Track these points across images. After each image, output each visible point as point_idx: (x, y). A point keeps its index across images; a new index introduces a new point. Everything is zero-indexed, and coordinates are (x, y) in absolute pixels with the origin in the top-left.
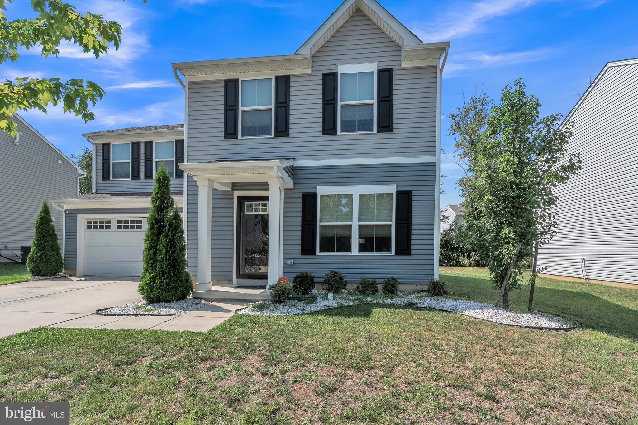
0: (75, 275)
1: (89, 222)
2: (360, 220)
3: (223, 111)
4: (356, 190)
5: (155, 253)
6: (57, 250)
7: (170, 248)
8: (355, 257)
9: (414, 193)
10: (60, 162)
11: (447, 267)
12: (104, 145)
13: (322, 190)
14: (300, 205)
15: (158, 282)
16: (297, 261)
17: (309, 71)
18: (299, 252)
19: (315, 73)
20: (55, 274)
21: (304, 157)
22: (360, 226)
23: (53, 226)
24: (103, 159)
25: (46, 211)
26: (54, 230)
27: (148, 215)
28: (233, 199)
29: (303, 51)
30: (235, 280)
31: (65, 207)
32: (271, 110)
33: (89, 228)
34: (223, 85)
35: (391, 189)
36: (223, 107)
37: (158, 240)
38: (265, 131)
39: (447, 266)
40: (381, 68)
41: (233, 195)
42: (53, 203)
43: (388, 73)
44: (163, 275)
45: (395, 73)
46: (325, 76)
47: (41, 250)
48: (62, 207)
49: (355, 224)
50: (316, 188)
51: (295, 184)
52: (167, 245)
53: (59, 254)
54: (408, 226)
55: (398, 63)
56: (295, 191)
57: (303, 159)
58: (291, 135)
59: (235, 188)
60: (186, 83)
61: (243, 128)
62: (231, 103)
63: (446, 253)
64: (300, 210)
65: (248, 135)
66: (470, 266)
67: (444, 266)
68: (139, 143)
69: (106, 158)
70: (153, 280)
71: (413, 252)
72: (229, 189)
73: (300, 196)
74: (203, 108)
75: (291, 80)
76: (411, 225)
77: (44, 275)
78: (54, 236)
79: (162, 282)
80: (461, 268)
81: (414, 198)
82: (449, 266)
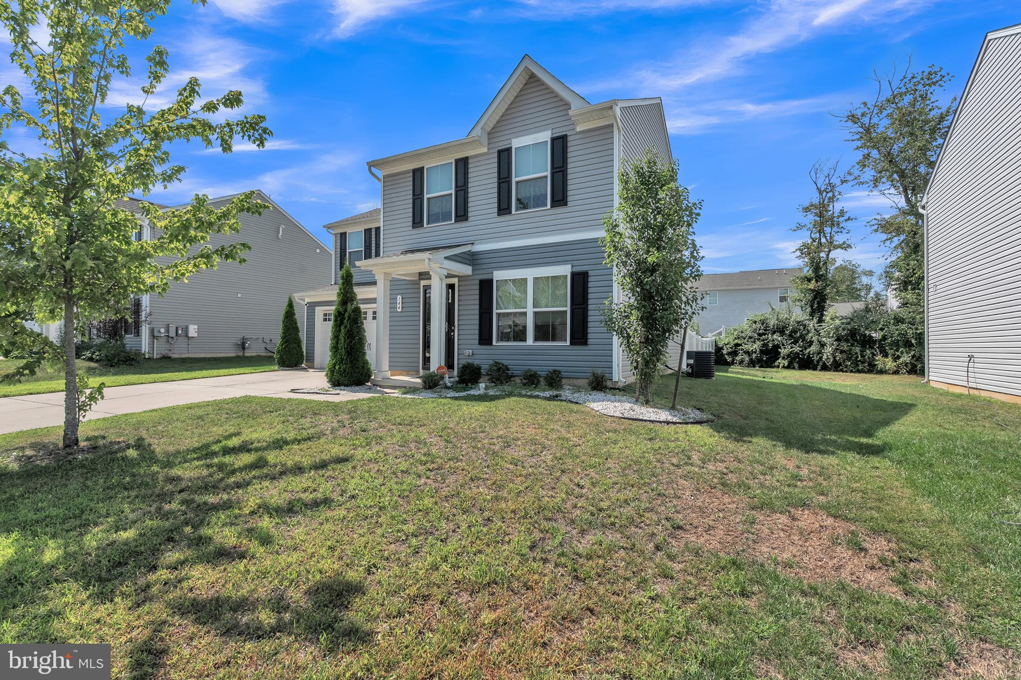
0: (313, 368)
1: (325, 315)
2: (534, 307)
3: (411, 201)
4: (529, 274)
5: (337, 343)
6: (298, 342)
7: (348, 338)
8: (530, 348)
9: (591, 273)
10: (318, 251)
11: (853, 374)
12: (341, 234)
13: (499, 275)
14: (478, 292)
15: (337, 367)
16: (476, 352)
17: (485, 150)
18: (477, 342)
19: (491, 151)
20: (296, 366)
21: (482, 241)
22: (536, 313)
23: (296, 319)
24: (341, 249)
25: (291, 305)
26: (296, 323)
27: (333, 308)
28: (419, 288)
29: (474, 134)
30: (421, 371)
31: (307, 300)
32: (451, 194)
33: (325, 320)
34: (411, 174)
35: (565, 270)
36: (411, 196)
37: (340, 331)
38: (447, 217)
39: (851, 371)
40: (554, 136)
41: (419, 284)
42: (296, 297)
43: (561, 140)
44: (342, 362)
45: (569, 139)
46: (500, 152)
47: (285, 342)
48: (304, 300)
49: (530, 310)
50: (492, 273)
51: (473, 270)
52: (346, 334)
53: (300, 346)
54: (584, 311)
55: (571, 127)
56: (474, 277)
57: (481, 243)
58: (470, 219)
59: (422, 277)
60: (381, 177)
61: (429, 216)
62: (418, 192)
63: (850, 350)
64: (477, 297)
65: (433, 223)
66: (896, 372)
67: (846, 371)
68: (371, 229)
69: (343, 248)
70: (335, 365)
71: (590, 341)
72: (417, 279)
73: (478, 282)
74: (396, 199)
75: (470, 161)
76: (588, 310)
77: (287, 367)
78: (296, 329)
79: (340, 368)
80: (878, 377)
81: (590, 279)
82: (855, 372)
